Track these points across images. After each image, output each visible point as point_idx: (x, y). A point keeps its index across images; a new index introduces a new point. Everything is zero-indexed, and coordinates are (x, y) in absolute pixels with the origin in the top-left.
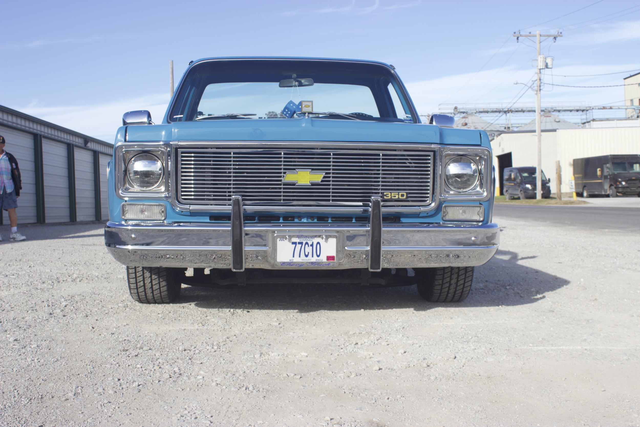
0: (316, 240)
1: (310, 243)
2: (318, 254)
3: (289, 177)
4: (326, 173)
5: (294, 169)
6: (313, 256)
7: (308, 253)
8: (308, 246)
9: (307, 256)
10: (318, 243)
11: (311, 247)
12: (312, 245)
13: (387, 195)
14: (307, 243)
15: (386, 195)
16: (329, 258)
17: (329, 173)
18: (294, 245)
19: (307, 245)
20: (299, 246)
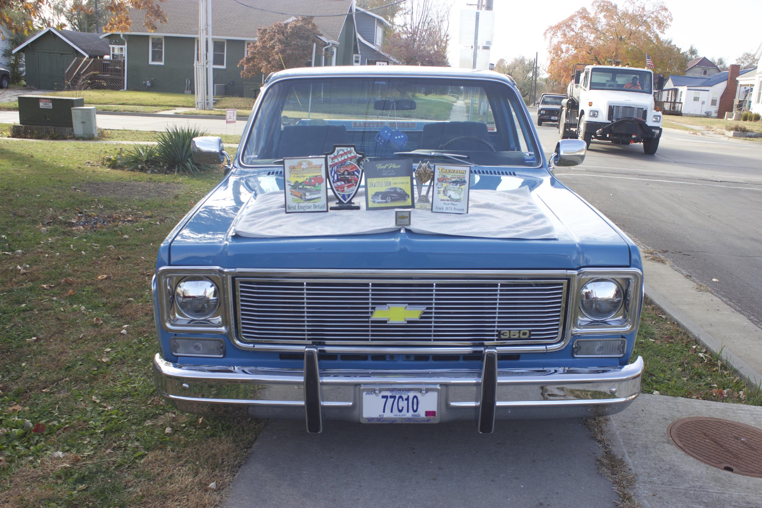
0: (411, 395)
1: (405, 397)
2: (415, 409)
3: (379, 314)
4: (428, 308)
5: (385, 304)
6: (408, 411)
7: (403, 408)
8: (403, 400)
9: (400, 411)
10: (415, 397)
11: (406, 402)
12: (407, 399)
13: (505, 334)
14: (401, 397)
15: (503, 334)
16: (428, 413)
17: (431, 308)
18: (385, 399)
19: (401, 399)
20: (390, 401)
